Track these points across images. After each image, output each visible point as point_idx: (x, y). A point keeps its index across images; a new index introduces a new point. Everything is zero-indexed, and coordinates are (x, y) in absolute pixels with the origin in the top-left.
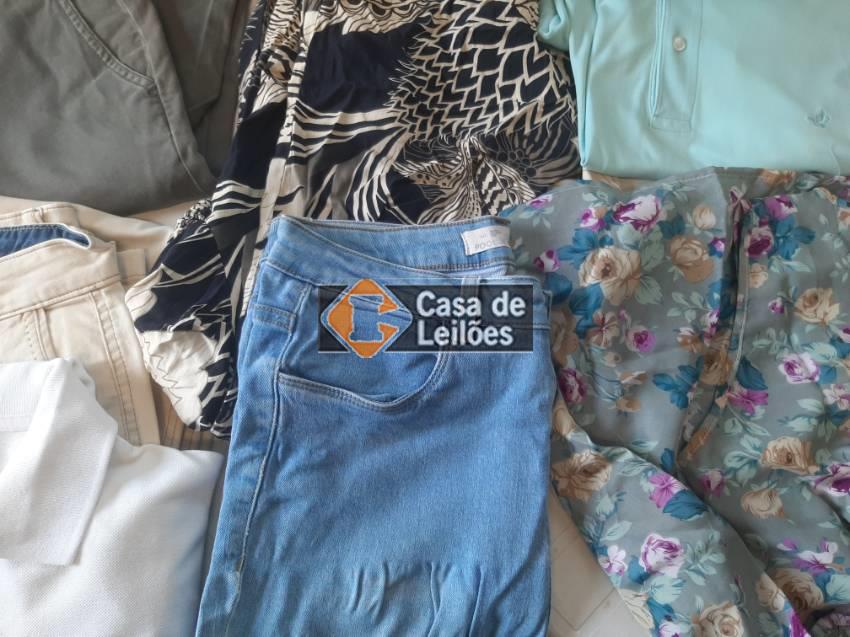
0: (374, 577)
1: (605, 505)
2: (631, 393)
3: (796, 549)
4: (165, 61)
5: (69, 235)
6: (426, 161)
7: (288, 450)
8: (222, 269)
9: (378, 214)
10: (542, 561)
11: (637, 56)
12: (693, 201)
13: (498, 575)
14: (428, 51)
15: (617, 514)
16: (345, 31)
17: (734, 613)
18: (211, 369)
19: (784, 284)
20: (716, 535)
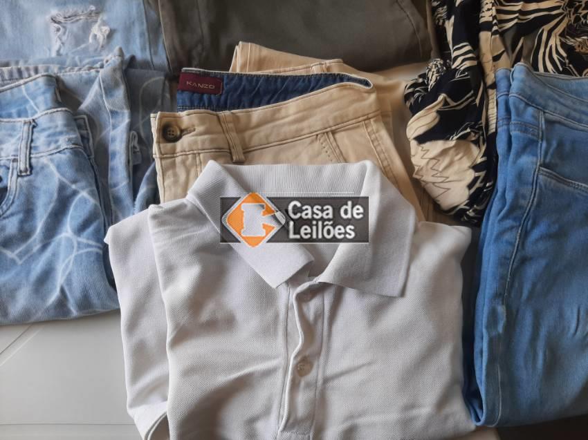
5: (350, 79)
6: (579, 37)
7: (535, 224)
8: (474, 101)
9: (561, 69)
18: (476, 168)
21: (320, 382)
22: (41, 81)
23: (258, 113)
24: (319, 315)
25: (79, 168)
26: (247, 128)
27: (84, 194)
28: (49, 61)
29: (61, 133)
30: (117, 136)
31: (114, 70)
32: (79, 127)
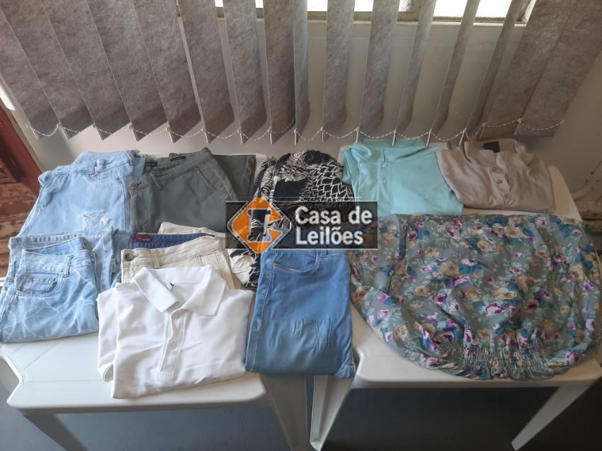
0: (300, 323)
1: (367, 304)
2: (373, 273)
3: (426, 316)
4: (233, 191)
5: (208, 235)
7: (275, 286)
10: (348, 318)
11: (372, 186)
12: (390, 223)
13: (336, 321)
14: (309, 186)
15: (371, 306)
16: (286, 181)
17: (405, 327)
18: (252, 266)
19: (420, 246)
20: (399, 309)
21: (179, 352)
22: (77, 240)
23: (168, 250)
24: (181, 325)
25: (89, 273)
26: (163, 256)
27: (90, 283)
28: (82, 232)
29: (83, 259)
30: (107, 261)
31: (109, 234)
32: (91, 258)
